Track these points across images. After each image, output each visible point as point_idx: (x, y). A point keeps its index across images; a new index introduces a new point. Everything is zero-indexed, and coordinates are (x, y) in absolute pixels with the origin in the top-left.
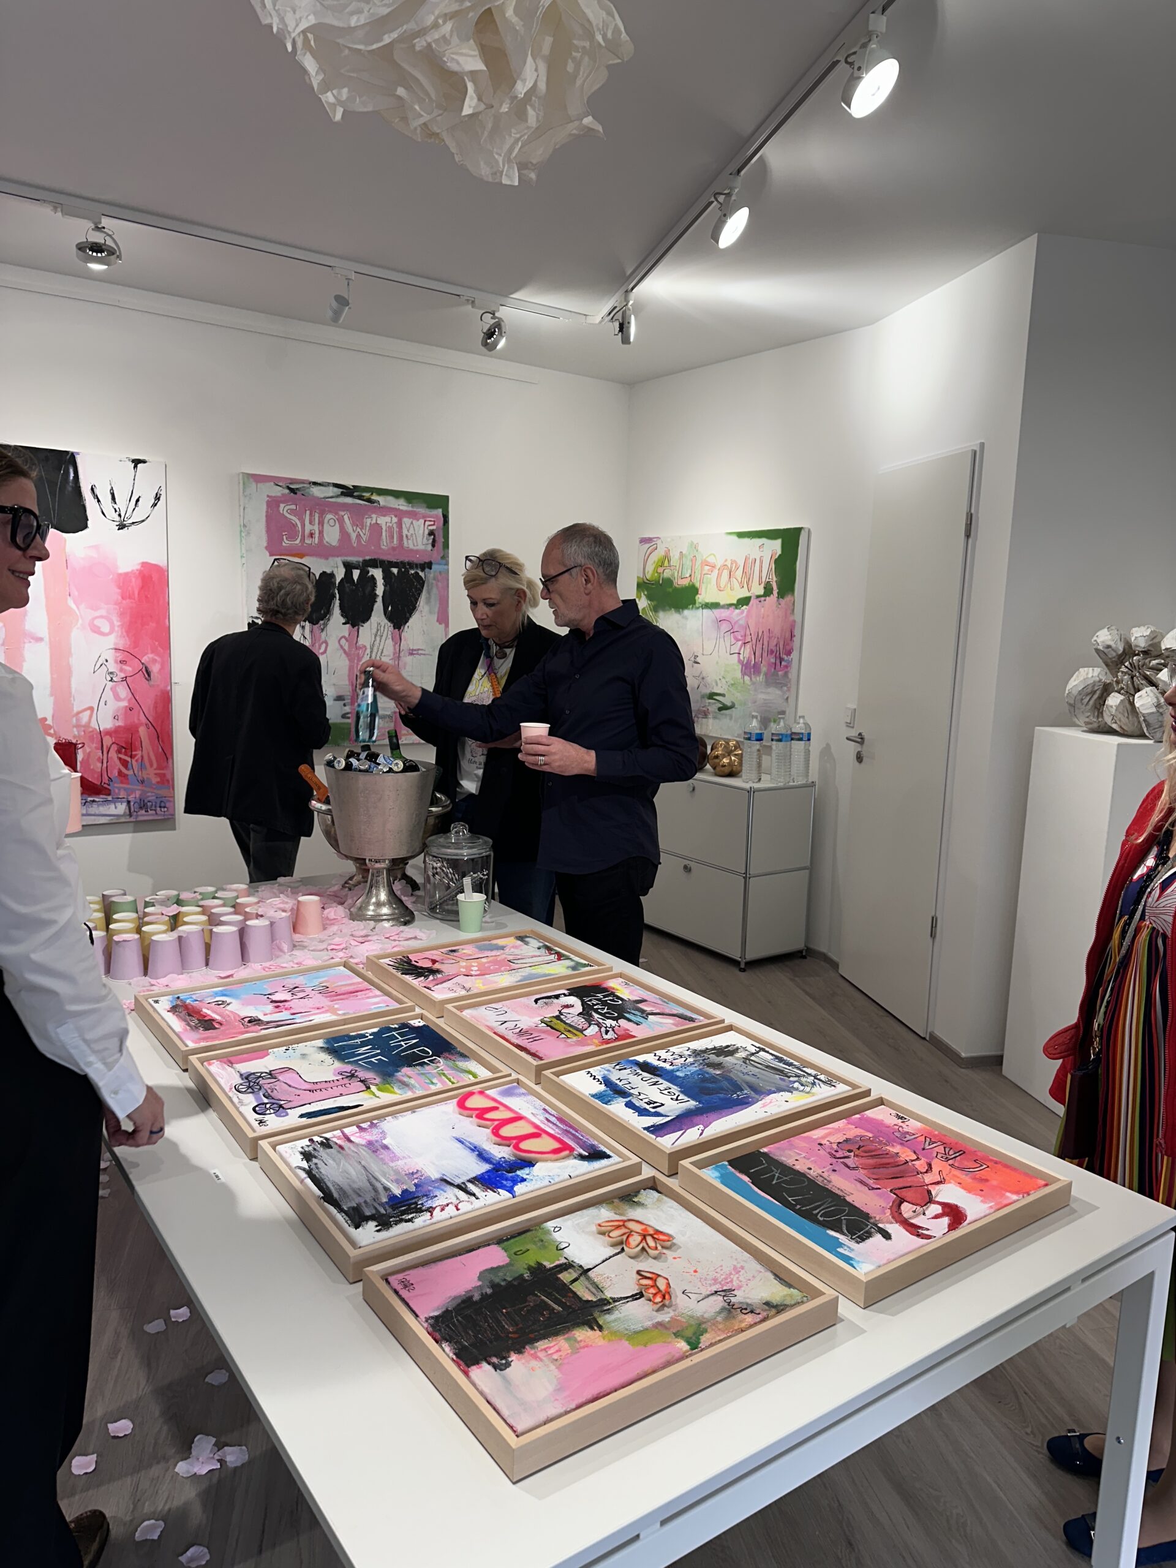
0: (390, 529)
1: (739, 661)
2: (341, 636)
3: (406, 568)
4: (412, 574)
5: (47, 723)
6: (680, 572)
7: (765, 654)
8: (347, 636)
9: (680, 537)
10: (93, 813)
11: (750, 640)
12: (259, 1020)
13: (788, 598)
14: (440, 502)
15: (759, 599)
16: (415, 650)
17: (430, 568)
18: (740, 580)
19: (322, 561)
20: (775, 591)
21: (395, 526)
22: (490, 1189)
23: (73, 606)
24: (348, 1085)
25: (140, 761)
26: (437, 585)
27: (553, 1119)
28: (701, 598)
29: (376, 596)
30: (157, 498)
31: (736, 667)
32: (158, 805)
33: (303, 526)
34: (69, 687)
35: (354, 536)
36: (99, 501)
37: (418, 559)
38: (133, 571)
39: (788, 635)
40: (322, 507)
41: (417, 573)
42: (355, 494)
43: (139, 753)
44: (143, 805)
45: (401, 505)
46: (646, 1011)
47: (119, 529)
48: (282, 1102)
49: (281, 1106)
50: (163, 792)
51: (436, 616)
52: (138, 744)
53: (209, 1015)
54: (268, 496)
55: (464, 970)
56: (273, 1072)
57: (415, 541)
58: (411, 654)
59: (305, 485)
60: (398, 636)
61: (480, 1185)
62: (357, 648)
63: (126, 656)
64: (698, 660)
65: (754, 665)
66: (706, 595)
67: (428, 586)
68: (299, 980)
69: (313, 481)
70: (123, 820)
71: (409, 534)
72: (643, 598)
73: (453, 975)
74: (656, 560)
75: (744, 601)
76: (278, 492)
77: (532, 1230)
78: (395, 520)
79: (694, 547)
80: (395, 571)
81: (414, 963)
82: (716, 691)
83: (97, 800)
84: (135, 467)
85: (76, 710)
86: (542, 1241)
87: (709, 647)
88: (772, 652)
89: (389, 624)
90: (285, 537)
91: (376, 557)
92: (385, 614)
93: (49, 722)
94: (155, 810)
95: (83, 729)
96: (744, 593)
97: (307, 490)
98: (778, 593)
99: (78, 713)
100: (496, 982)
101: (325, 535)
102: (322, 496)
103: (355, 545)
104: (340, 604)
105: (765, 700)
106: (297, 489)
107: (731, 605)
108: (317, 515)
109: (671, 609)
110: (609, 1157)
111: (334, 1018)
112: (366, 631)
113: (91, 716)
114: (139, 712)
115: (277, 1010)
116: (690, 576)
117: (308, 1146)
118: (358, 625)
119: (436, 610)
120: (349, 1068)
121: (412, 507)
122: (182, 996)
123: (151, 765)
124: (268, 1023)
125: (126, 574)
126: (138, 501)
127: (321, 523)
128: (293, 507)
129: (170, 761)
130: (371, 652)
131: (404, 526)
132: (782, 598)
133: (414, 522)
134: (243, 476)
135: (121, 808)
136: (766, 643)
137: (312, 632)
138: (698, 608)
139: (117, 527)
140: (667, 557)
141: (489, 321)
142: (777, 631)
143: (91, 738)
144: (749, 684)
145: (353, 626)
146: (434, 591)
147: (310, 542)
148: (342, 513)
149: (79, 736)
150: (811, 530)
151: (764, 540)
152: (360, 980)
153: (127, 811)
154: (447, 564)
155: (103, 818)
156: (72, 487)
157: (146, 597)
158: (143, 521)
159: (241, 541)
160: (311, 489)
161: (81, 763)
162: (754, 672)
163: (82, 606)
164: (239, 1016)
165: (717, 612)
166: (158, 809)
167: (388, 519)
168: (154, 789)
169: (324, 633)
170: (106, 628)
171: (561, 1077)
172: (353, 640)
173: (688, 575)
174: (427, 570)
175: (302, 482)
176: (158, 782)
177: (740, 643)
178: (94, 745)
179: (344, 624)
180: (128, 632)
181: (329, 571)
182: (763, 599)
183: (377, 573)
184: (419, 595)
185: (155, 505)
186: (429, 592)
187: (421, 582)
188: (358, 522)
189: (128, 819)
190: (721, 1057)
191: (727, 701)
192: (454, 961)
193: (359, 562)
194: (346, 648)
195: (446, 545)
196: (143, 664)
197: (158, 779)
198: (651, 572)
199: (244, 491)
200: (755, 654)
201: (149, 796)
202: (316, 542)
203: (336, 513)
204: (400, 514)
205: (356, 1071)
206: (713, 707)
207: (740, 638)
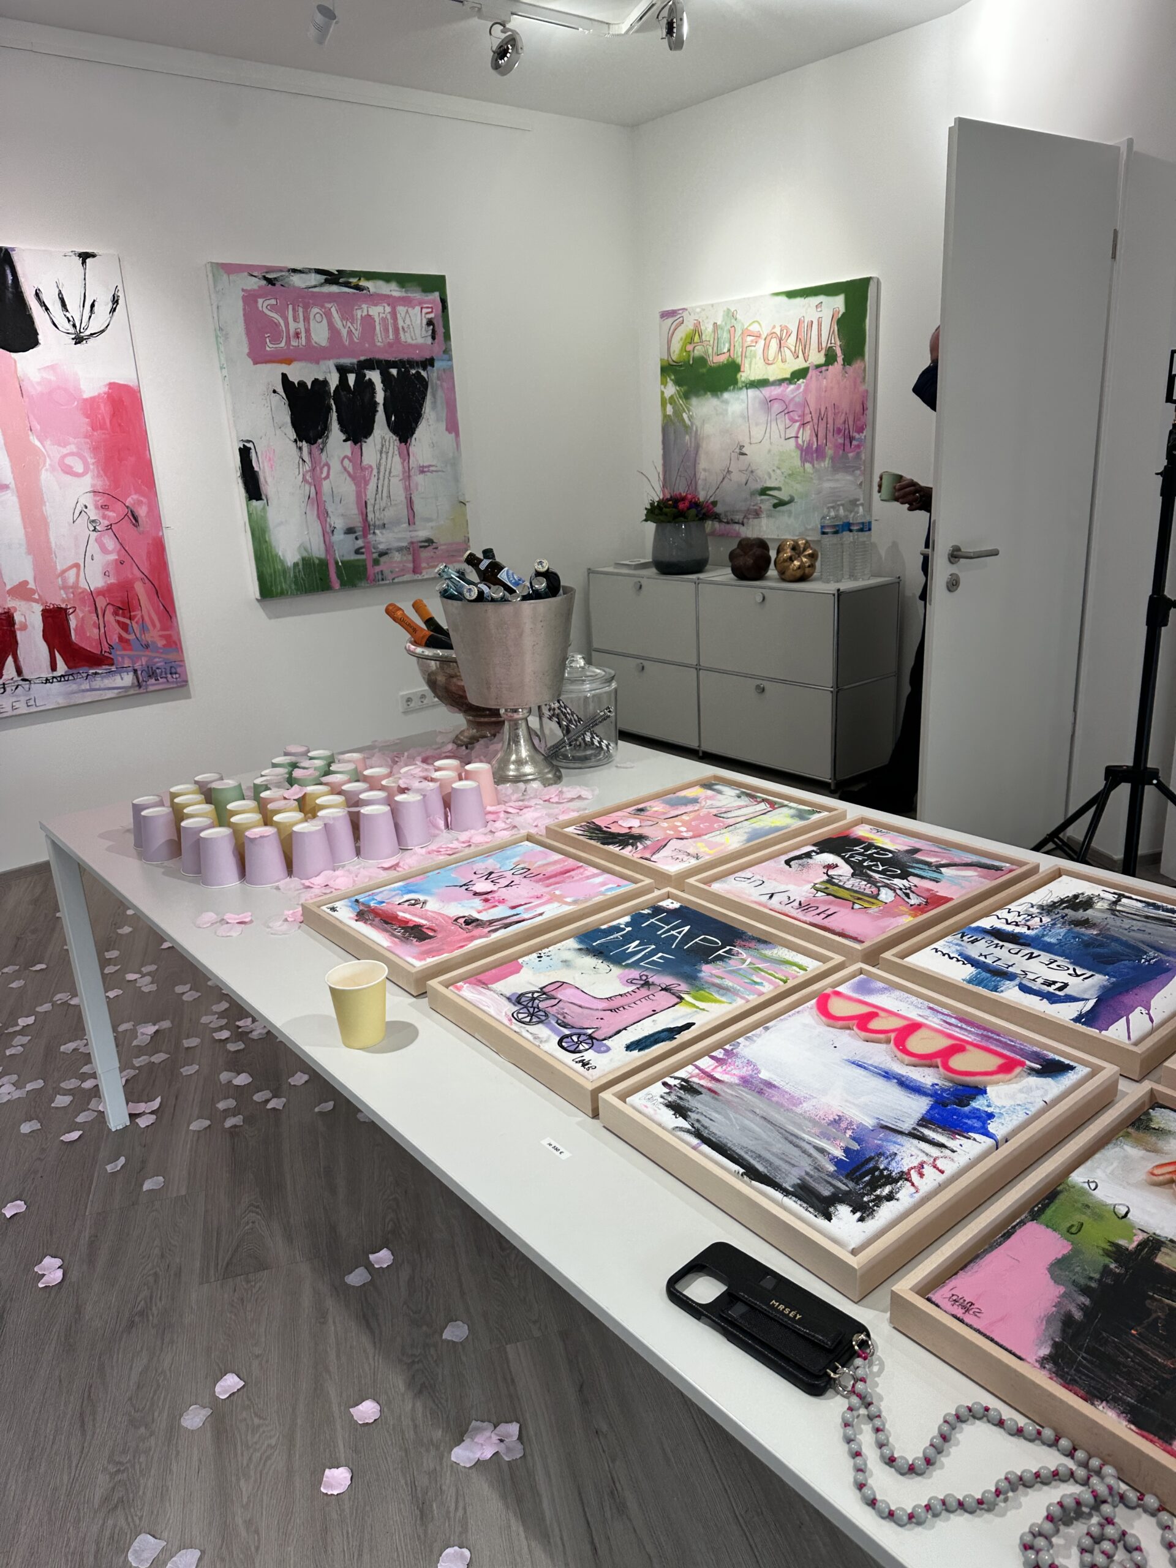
0: (384, 320)
1: (798, 446)
2: (342, 456)
3: (406, 368)
4: (413, 375)
5: (29, 586)
6: (715, 348)
7: (830, 435)
8: (349, 454)
9: (712, 305)
10: (97, 687)
11: (810, 419)
12: (478, 920)
13: (857, 365)
14: (434, 284)
15: (819, 369)
16: (426, 467)
17: (433, 366)
18: (793, 350)
19: (313, 366)
20: (840, 359)
21: (389, 317)
22: (959, 1135)
23: (37, 443)
24: (651, 997)
25: (141, 622)
26: (441, 386)
27: (953, 1021)
28: (744, 376)
29: (376, 404)
30: (115, 301)
31: (794, 454)
32: (168, 672)
33: (287, 324)
34: (48, 542)
35: (344, 332)
36: (47, 309)
37: (417, 356)
38: (99, 394)
39: (859, 408)
40: (306, 300)
41: (418, 373)
42: (341, 280)
43: (138, 613)
44: (152, 674)
45: (392, 290)
46: (931, 863)
47: (76, 344)
48: (590, 1031)
49: (591, 1037)
50: (171, 656)
51: (444, 423)
52: (135, 602)
53: (411, 920)
54: (243, 290)
55: (672, 832)
56: (545, 990)
57: (413, 334)
58: (422, 472)
59: (283, 273)
60: (405, 452)
61: (940, 1130)
62: (363, 469)
63: (107, 498)
64: (744, 450)
65: (817, 448)
66: (751, 371)
67: (432, 388)
68: (490, 863)
69: (293, 267)
70: (132, 692)
71: (405, 326)
72: (670, 384)
73: (663, 839)
74: (684, 336)
75: (800, 374)
76: (254, 284)
77: (1061, 1192)
78: (388, 309)
79: (731, 315)
80: (394, 371)
81: (605, 829)
82: (769, 484)
83: (100, 672)
84: (84, 262)
85: (59, 568)
86: (1087, 1206)
87: (757, 433)
88: (839, 431)
89: (394, 437)
90: (268, 340)
91: (371, 357)
92: (389, 426)
93: (32, 585)
94: (166, 678)
95: (71, 590)
96: (800, 364)
97: (287, 280)
98: (844, 360)
99: (64, 571)
100: (722, 844)
101: (312, 335)
102: (303, 286)
103: (347, 343)
104: (338, 416)
105: (834, 488)
106: (275, 278)
107: (783, 380)
108: (301, 310)
109: (706, 393)
110: (1072, 1068)
111: (566, 909)
112: (371, 447)
113: (78, 575)
114: (132, 566)
115: (488, 905)
116: (729, 350)
117: (668, 1093)
118: (360, 441)
119: (444, 415)
120: (635, 973)
121: (406, 292)
122: (362, 898)
123: (154, 626)
124: (491, 922)
125: (93, 400)
126: (93, 306)
127: (307, 319)
128: (273, 302)
129: (174, 619)
130: (379, 473)
131: (398, 315)
132: (850, 364)
133: (410, 310)
134: (212, 266)
135: (128, 679)
136: (830, 421)
137: (310, 453)
138: (741, 389)
139: (74, 342)
140: (697, 331)
141: (499, 34)
142: (845, 406)
143: (83, 601)
144: (811, 471)
145: (355, 443)
146: (440, 394)
147: (296, 344)
148: (328, 305)
149: (69, 600)
150: (881, 280)
151: (821, 298)
152: (561, 856)
153: (135, 681)
154: (450, 359)
155: (110, 691)
156: (12, 293)
157: (120, 425)
158: (102, 331)
159: (218, 348)
160: (292, 278)
161: (75, 630)
162: (817, 457)
163: (48, 443)
164: (449, 918)
165: (767, 392)
166: (169, 676)
167: (380, 309)
168: (162, 653)
169: (324, 453)
170: (79, 468)
171: (906, 959)
172: (357, 459)
173: (725, 350)
174: (429, 368)
175: (281, 270)
176: (164, 646)
177: (798, 424)
178: (87, 609)
179: (345, 441)
180: (105, 471)
181: (321, 378)
182: (824, 368)
183: (375, 376)
184: (424, 398)
185: (113, 310)
186: (434, 396)
187: (424, 384)
188: (348, 316)
189: (137, 690)
190: (1081, 911)
191: (783, 495)
192: (650, 823)
193: (352, 364)
194: (350, 469)
195: (447, 336)
196: (127, 507)
197: (164, 642)
198: (677, 352)
199: (215, 286)
200: (817, 436)
201: (157, 662)
202: (304, 343)
203: (322, 306)
204: (393, 302)
205: (647, 976)
206: (766, 504)
207: (797, 418)
